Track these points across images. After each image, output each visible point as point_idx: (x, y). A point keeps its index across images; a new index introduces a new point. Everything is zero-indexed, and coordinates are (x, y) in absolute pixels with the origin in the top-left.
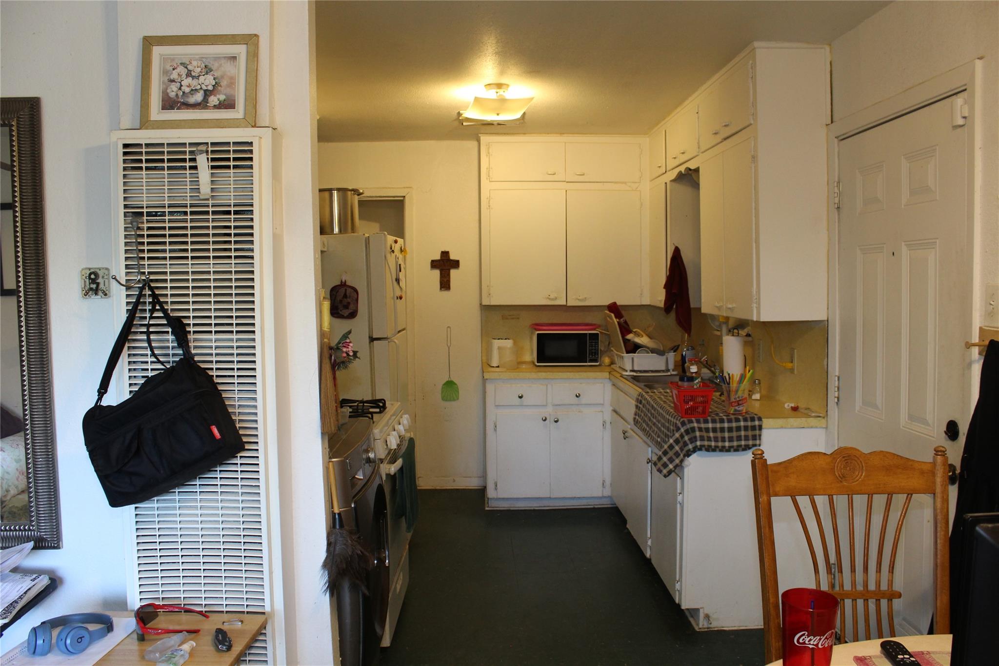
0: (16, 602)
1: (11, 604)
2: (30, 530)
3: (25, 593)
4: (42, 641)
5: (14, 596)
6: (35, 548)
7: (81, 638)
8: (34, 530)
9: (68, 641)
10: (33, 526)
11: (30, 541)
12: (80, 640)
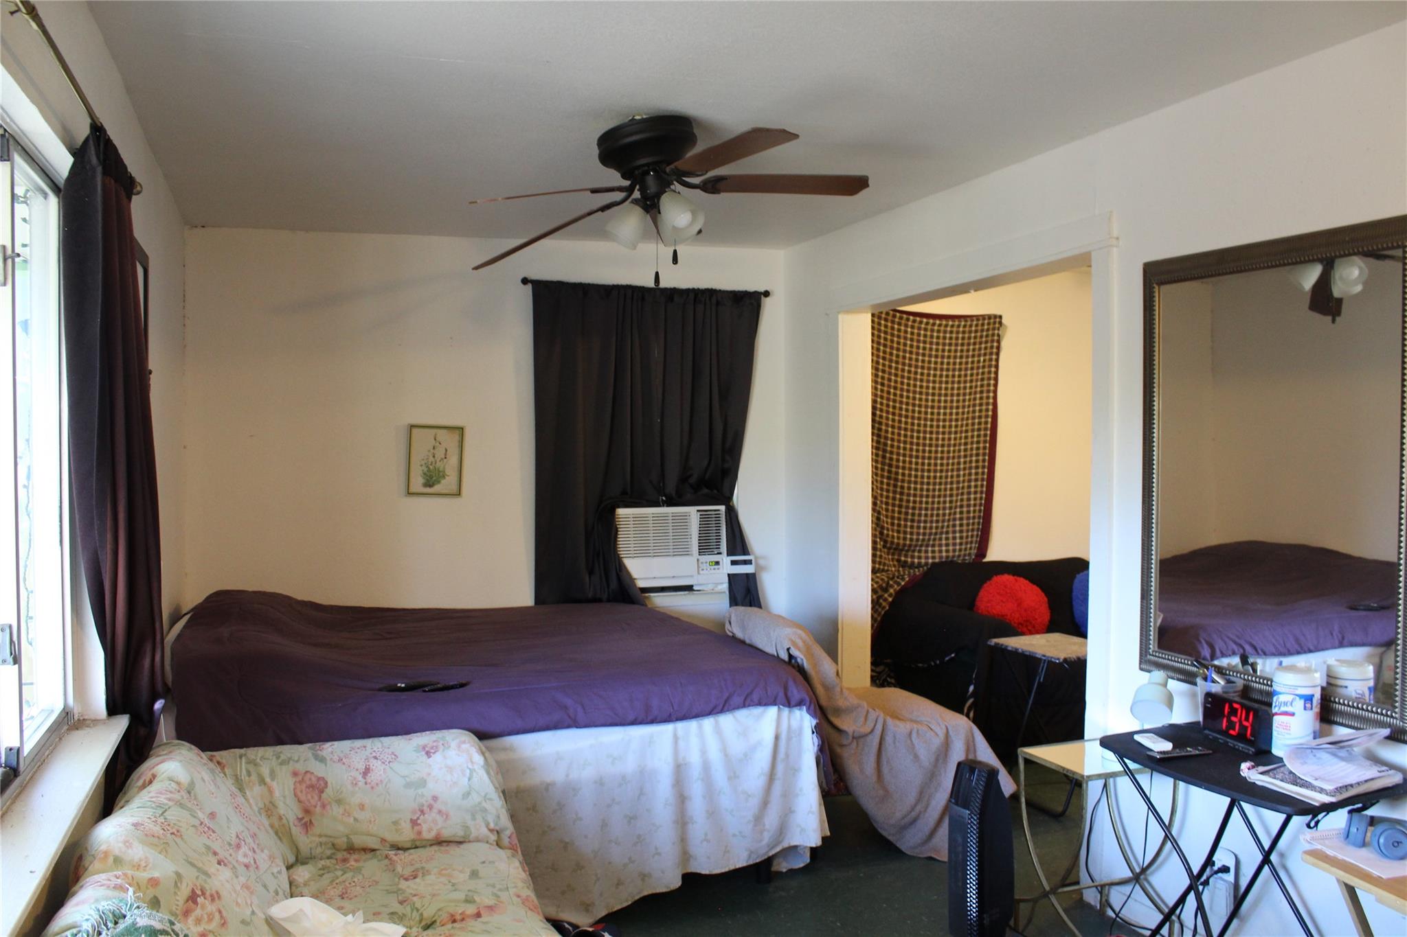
0: (1351, 786)
1: (1346, 786)
2: (1392, 717)
3: (1366, 781)
4: (1356, 830)
5: (1352, 780)
6: (1389, 738)
7: (1398, 843)
8: (1396, 718)
9: (1382, 841)
10: (1396, 713)
11: (1386, 728)
12: (1396, 844)
